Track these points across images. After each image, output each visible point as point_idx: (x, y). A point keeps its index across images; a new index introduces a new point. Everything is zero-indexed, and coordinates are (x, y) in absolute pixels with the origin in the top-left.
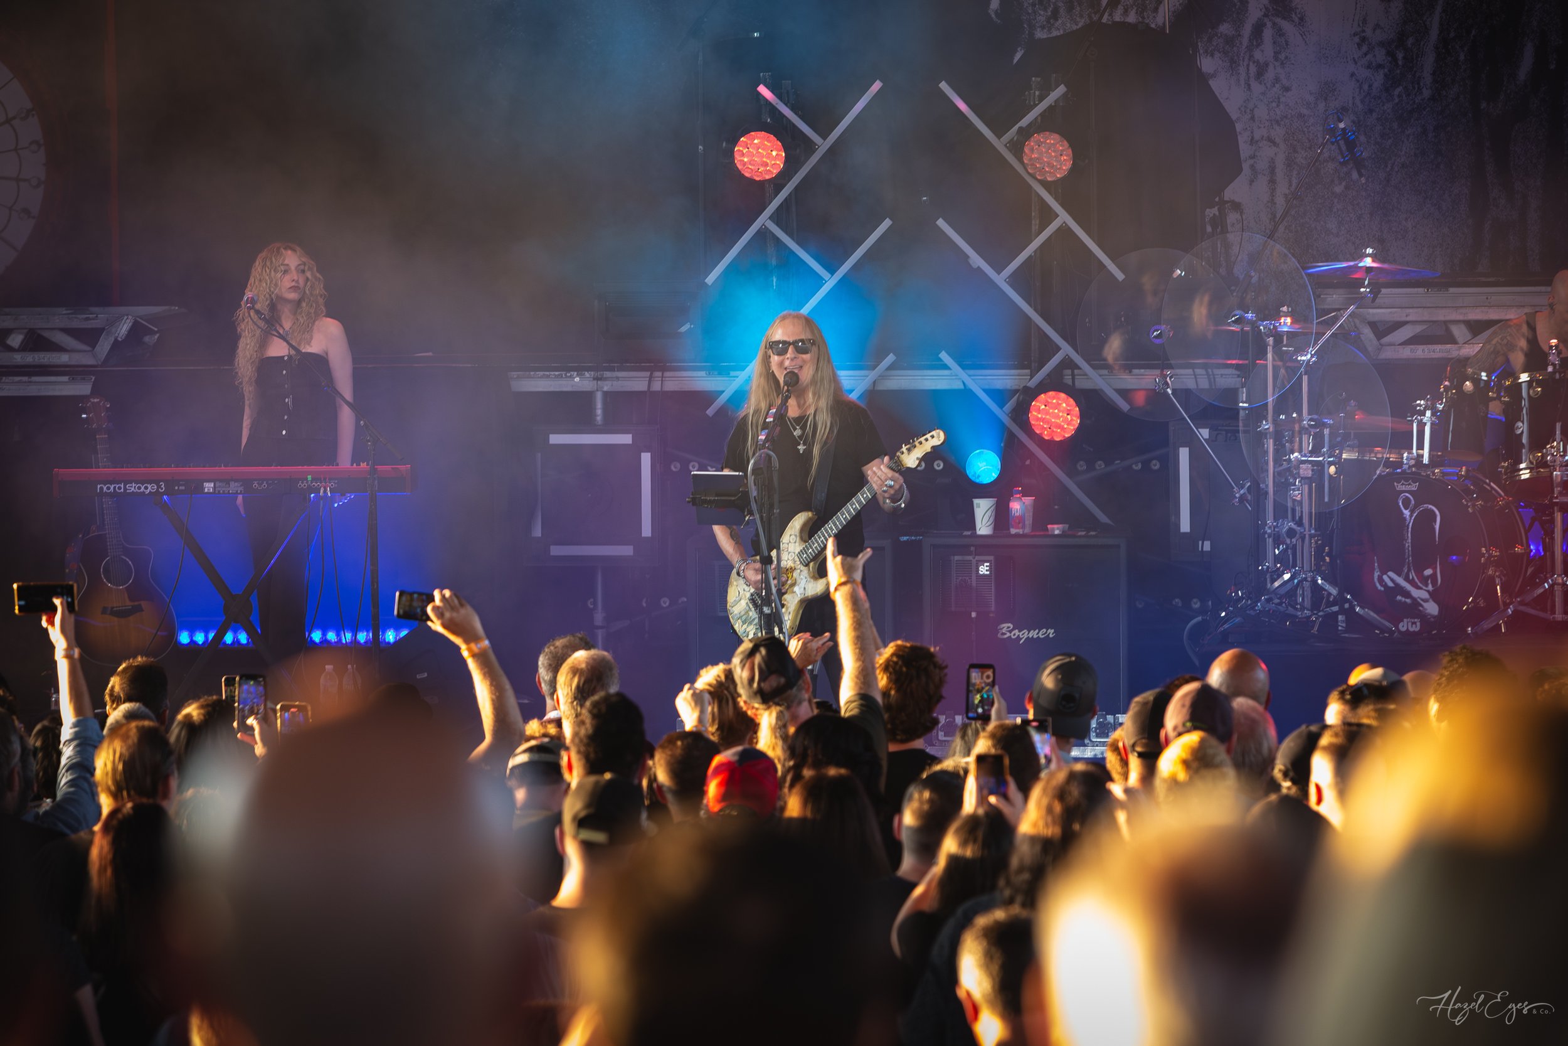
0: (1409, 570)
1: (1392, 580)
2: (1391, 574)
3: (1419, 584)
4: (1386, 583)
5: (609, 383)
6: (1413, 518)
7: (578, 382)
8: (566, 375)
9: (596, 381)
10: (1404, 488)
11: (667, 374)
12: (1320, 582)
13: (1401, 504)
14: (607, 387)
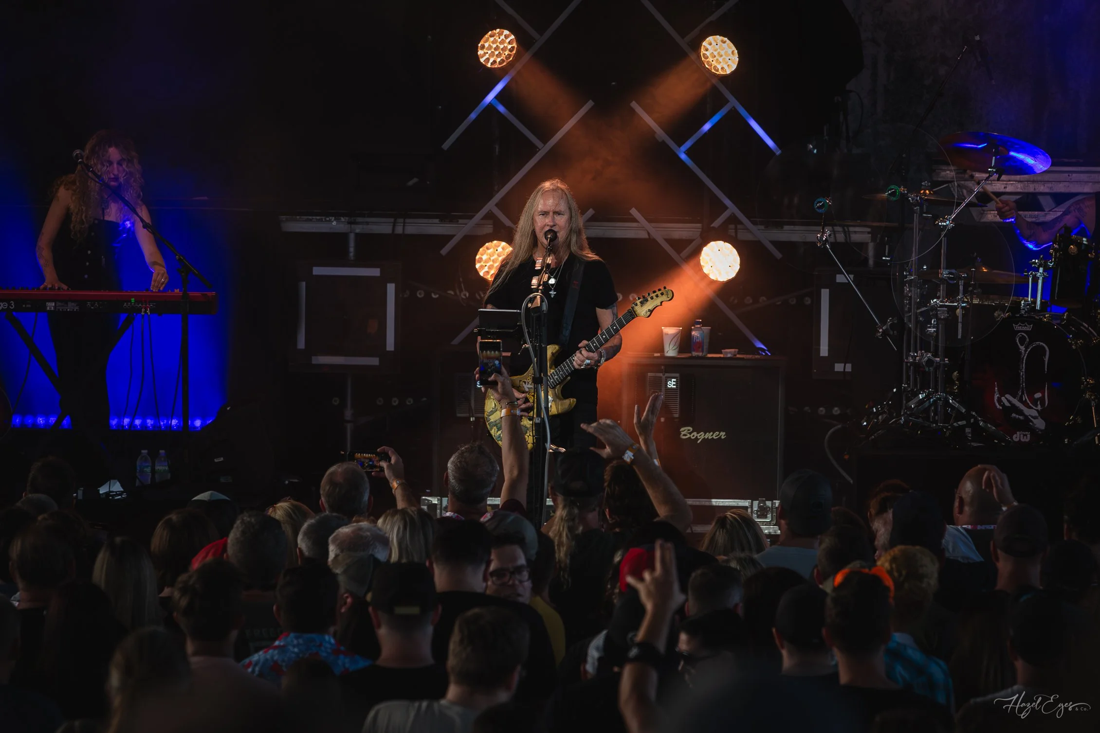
0: (1023, 393)
1: (1009, 401)
2: (1007, 396)
3: (1030, 404)
4: (1004, 403)
5: (361, 226)
6: (1027, 352)
7: (335, 225)
8: (325, 219)
9: (349, 225)
10: (1020, 328)
11: (407, 220)
12: (951, 401)
13: (1017, 341)
14: (358, 229)
